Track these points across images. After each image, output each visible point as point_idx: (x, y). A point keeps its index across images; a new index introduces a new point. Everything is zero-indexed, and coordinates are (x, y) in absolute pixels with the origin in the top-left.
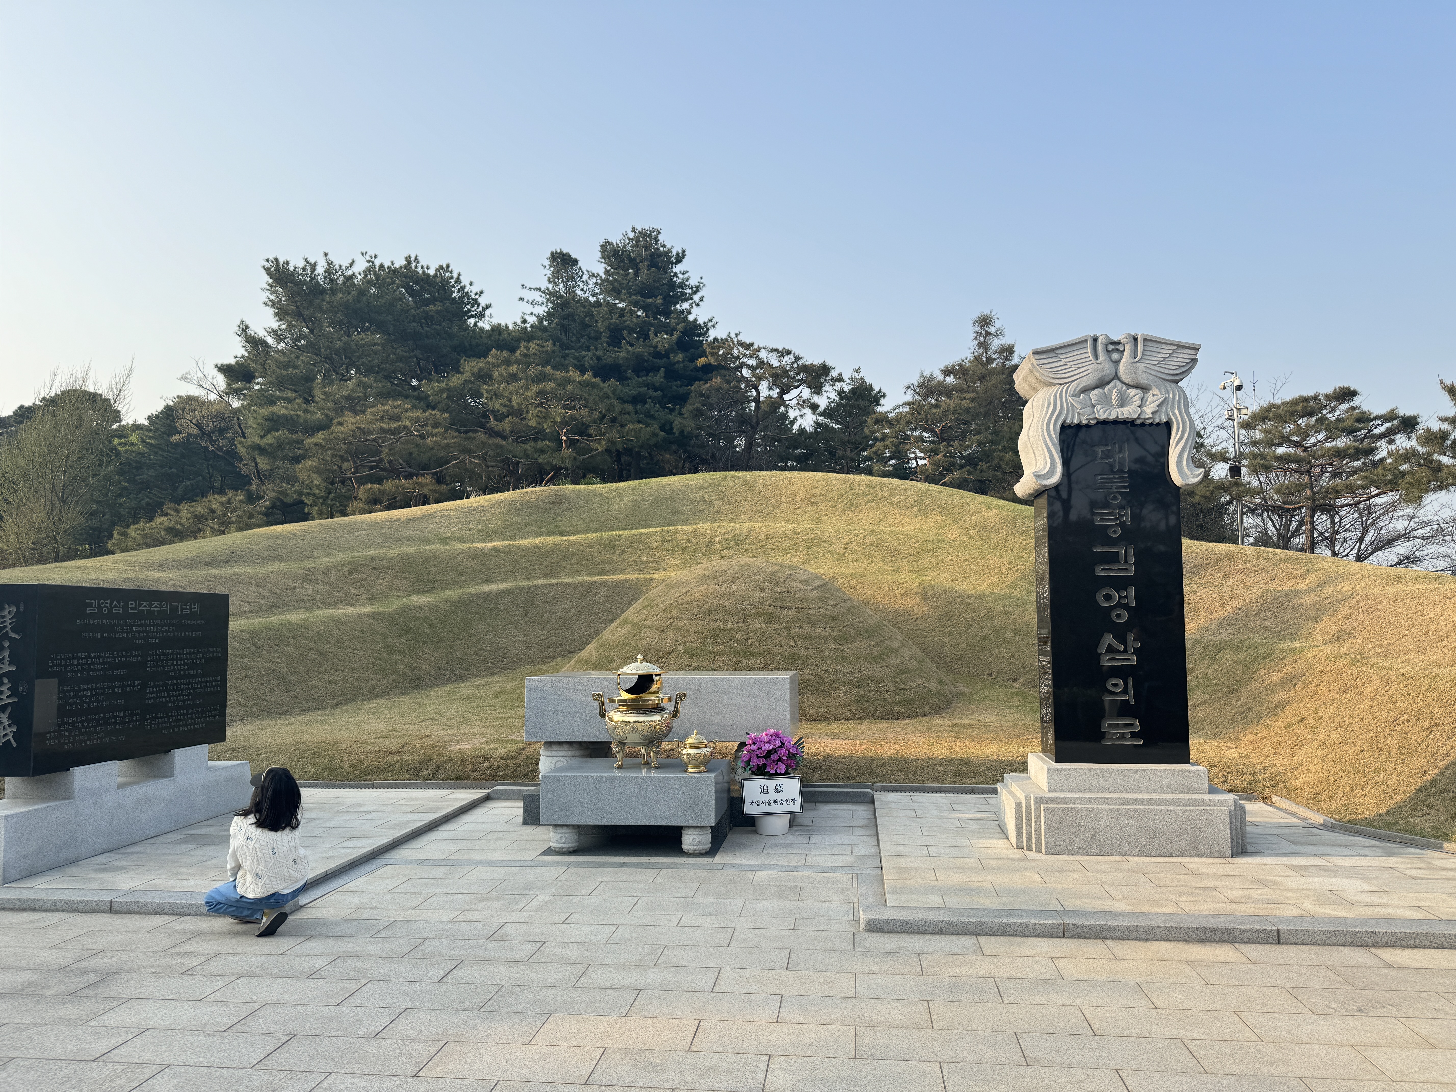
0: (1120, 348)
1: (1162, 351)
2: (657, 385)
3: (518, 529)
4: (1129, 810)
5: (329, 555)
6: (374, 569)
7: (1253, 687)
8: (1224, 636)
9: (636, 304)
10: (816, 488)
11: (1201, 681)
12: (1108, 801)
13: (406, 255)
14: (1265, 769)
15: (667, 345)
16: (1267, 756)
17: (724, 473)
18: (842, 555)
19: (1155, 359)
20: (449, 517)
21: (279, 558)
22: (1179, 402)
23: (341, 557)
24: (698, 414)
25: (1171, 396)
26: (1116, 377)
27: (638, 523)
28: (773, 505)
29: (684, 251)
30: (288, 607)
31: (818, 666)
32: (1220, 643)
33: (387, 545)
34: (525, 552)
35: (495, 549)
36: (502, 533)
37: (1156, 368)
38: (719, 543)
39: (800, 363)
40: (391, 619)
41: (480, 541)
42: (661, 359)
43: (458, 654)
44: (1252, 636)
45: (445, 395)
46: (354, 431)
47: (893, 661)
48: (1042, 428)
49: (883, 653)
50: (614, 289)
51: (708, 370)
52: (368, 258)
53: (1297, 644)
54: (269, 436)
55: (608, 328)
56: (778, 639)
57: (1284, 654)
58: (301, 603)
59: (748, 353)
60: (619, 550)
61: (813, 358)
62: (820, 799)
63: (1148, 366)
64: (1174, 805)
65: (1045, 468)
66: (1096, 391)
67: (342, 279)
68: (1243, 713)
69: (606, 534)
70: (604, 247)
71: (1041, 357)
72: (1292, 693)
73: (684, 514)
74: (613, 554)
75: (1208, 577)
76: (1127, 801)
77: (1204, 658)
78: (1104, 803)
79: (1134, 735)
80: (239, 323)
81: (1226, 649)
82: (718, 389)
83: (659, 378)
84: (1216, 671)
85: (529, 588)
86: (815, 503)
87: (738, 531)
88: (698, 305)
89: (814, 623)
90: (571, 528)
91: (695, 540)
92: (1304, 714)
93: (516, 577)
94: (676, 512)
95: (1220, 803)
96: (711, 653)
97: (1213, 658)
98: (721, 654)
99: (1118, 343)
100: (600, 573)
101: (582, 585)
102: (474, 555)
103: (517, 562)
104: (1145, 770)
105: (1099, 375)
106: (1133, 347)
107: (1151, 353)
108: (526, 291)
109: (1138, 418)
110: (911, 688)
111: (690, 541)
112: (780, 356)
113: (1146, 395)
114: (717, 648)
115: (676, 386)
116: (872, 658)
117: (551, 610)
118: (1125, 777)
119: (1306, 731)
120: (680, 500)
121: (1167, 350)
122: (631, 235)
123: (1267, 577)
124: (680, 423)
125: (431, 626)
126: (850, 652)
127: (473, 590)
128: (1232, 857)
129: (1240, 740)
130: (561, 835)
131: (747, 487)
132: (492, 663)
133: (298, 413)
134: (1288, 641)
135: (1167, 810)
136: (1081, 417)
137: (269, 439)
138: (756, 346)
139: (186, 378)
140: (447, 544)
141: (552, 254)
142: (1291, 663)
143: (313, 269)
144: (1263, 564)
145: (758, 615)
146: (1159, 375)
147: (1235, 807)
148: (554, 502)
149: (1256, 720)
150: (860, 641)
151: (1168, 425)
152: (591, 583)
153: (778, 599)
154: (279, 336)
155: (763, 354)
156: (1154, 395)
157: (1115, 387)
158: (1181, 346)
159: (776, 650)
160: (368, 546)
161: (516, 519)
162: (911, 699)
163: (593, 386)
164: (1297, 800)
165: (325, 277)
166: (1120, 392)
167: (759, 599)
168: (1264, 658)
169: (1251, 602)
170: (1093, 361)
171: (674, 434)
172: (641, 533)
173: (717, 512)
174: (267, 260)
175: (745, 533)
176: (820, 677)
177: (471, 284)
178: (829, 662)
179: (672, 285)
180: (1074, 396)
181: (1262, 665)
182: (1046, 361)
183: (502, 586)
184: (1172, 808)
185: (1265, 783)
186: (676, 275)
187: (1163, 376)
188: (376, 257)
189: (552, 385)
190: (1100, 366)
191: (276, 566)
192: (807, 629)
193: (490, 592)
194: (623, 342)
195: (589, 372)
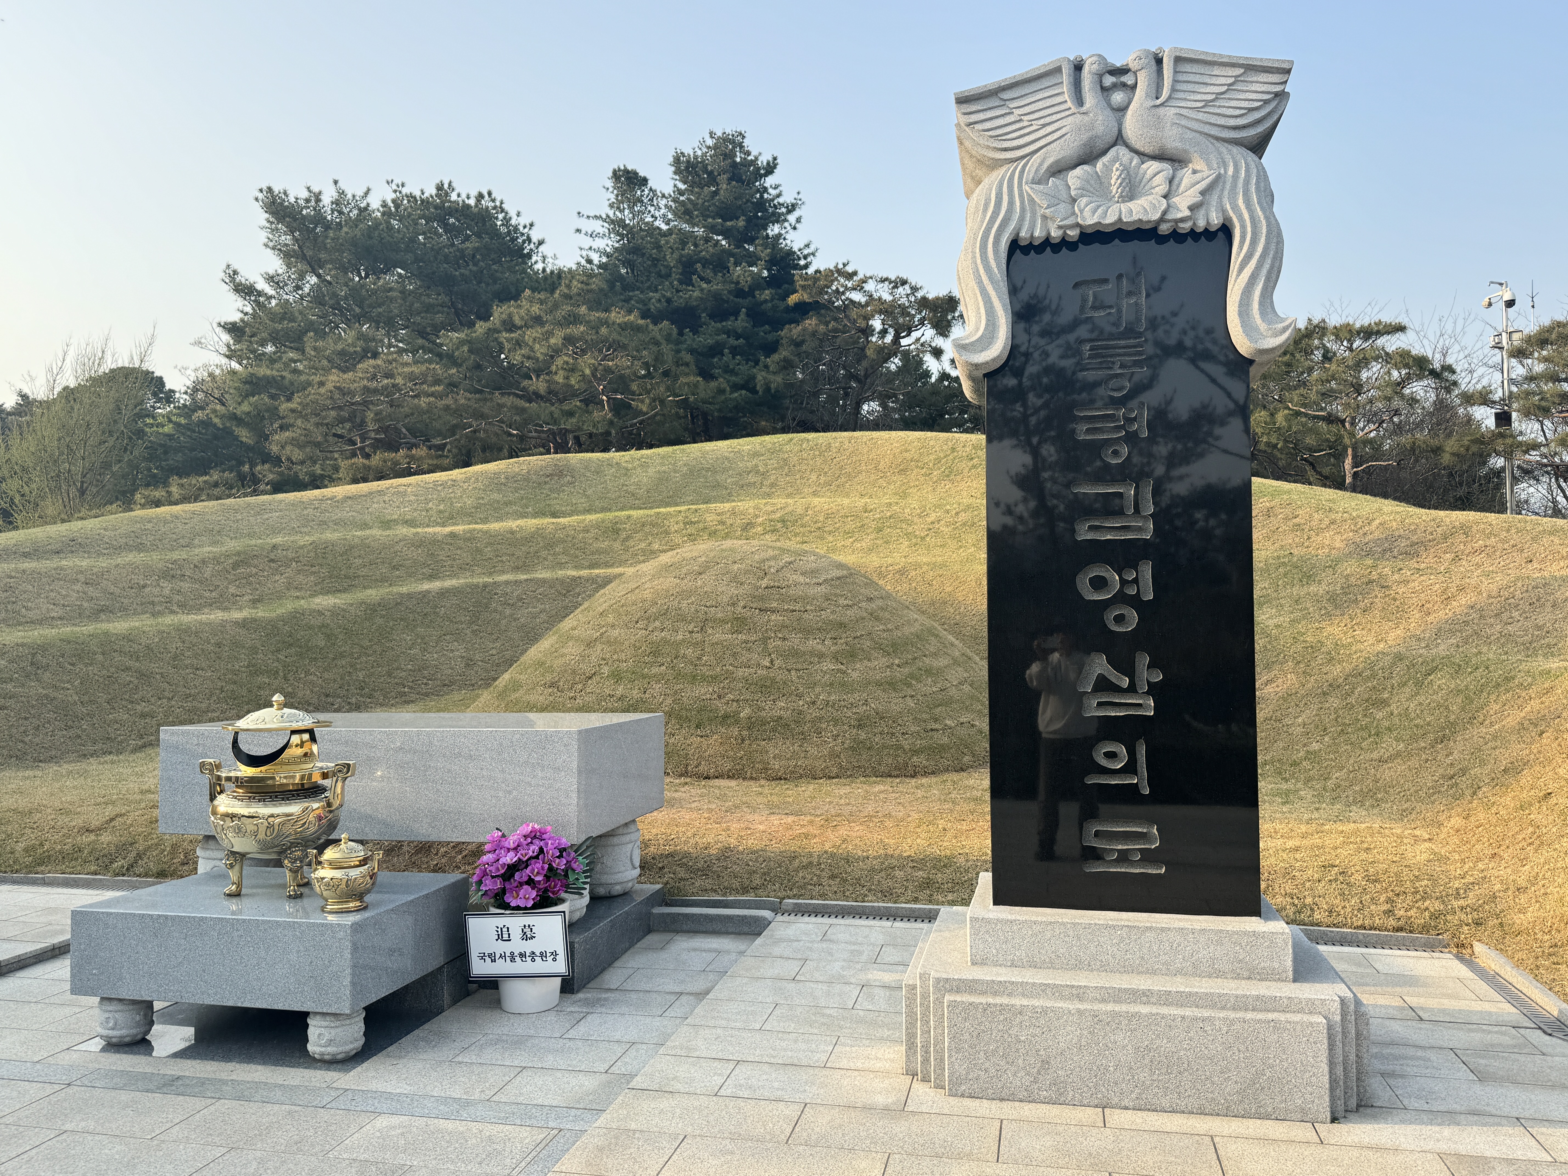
0: (1128, 79)
1: (1214, 80)
2: (739, 331)
3: (495, 509)
4: (1119, 1014)
5: (215, 543)
6: (272, 561)
7: (1476, 733)
8: (1442, 649)
9: (713, 229)
10: (906, 451)
11: (1396, 720)
12: (1079, 994)
13: (438, 181)
14: (1468, 888)
15: (749, 279)
16: (1479, 860)
17: (790, 436)
18: (923, 539)
19: (1199, 97)
20: (404, 494)
21: (140, 548)
22: (1247, 182)
23: (232, 545)
24: (787, 366)
25: (1231, 171)
26: (1119, 139)
27: (661, 501)
28: (849, 475)
29: (775, 159)
30: (125, 611)
31: (800, 696)
32: (1433, 661)
33: (306, 530)
34: (493, 539)
35: (453, 535)
36: (470, 515)
37: (1200, 116)
38: (760, 525)
39: (919, 295)
40: (271, 628)
41: (438, 524)
42: (744, 298)
43: (361, 675)
44: (1485, 649)
45: (466, 348)
46: (331, 392)
47: (928, 686)
48: (974, 253)
49: (912, 676)
50: (687, 212)
51: (803, 309)
52: (395, 187)
53: (1554, 664)
54: (246, 403)
55: (679, 261)
56: (745, 657)
57: (1530, 679)
58: (151, 607)
59: (850, 285)
60: (624, 535)
61: (933, 290)
62: (685, 927)
63: (1184, 112)
64: (1213, 1006)
65: (978, 329)
66: (1078, 171)
67: (356, 212)
68: (1452, 777)
69: (610, 515)
70: (677, 160)
71: (973, 108)
72: (1535, 748)
73: (726, 489)
74: (615, 540)
75: (1431, 560)
76: (1118, 995)
77: (1405, 684)
78: (1070, 998)
79: (1148, 857)
80: (224, 267)
81: (1440, 670)
82: (814, 334)
83: (741, 323)
84: (1421, 704)
85: (485, 586)
86: (903, 472)
87: (790, 509)
88: (795, 228)
89: (807, 632)
90: (569, 508)
91: (729, 522)
92: (1551, 787)
93: (473, 571)
94: (717, 486)
95: (1311, 1007)
96: (644, 677)
97: (1419, 684)
98: (659, 678)
99: (1123, 71)
100: (591, 566)
101: (562, 581)
102: (420, 543)
103: (478, 551)
104: (1163, 930)
105: (1085, 137)
106: (1155, 75)
107: (1190, 87)
108: (584, 220)
109: (1162, 220)
110: (946, 728)
111: (722, 523)
112: (893, 288)
113: (1180, 174)
114: (655, 670)
115: (763, 333)
116: (889, 684)
117: (511, 615)
118: (1122, 940)
119: (1551, 818)
120: (725, 470)
121: (1224, 77)
122: (710, 142)
123: (1519, 559)
124: (765, 378)
125: (328, 637)
126: (855, 675)
127: (404, 590)
128: (1334, 1120)
129: (1440, 825)
130: (107, 1015)
131: (817, 453)
132: (411, 688)
133: (284, 374)
134: (1540, 658)
135: (1196, 1019)
136: (1050, 224)
137: (245, 407)
138: (860, 276)
139: (200, 343)
140: (389, 528)
141: (615, 172)
142: (1540, 695)
143: (318, 200)
144: (1515, 538)
145: (723, 621)
146: (1207, 129)
147: (1344, 1014)
148: (551, 475)
149: (1468, 792)
150: (876, 658)
151: (1226, 230)
152: (574, 579)
153: (761, 598)
154: (277, 283)
155: (870, 286)
156: (1195, 172)
157: (1116, 159)
158: (1251, 68)
159: (740, 673)
160: (275, 531)
161: (496, 496)
162: (942, 745)
163: (638, 329)
164: (1519, 955)
165: (333, 211)
166: (1126, 169)
167: (731, 597)
168: (1498, 685)
169: (1490, 596)
170: (1074, 110)
171: (757, 392)
172: (658, 513)
173: (772, 485)
174: (261, 191)
175: (800, 511)
176: (800, 713)
177: (518, 215)
178: (818, 690)
179: (762, 204)
180: (1038, 181)
181: (1493, 697)
182: (981, 116)
183: (449, 583)
184: (1206, 1013)
185: (1463, 917)
186: (765, 190)
187: (1214, 131)
188: (403, 185)
189: (582, 328)
190: (1086, 118)
191: (132, 557)
192: (795, 640)
193: (428, 592)
194: (695, 277)
195: (636, 313)
